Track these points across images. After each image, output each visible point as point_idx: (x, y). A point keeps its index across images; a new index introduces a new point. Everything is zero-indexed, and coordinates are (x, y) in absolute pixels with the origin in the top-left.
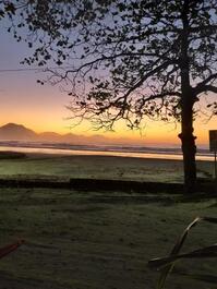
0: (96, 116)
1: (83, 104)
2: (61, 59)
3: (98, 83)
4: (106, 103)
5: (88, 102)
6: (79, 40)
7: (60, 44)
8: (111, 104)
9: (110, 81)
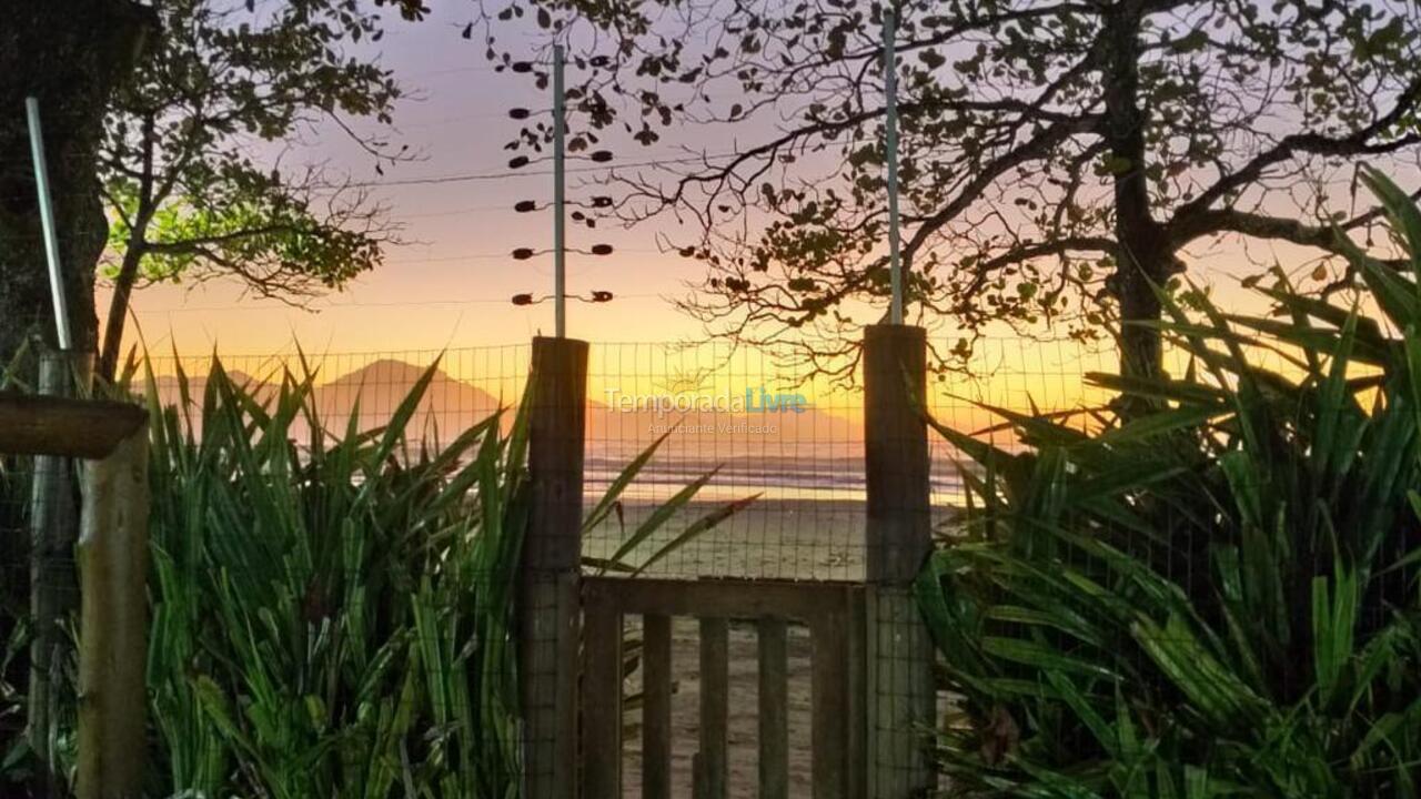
0: (793, 334)
1: (738, 286)
2: (654, 119)
3: (794, 206)
4: (828, 277)
5: (756, 279)
6: (721, 53)
7: (651, 66)
8: (852, 282)
9: (844, 190)
